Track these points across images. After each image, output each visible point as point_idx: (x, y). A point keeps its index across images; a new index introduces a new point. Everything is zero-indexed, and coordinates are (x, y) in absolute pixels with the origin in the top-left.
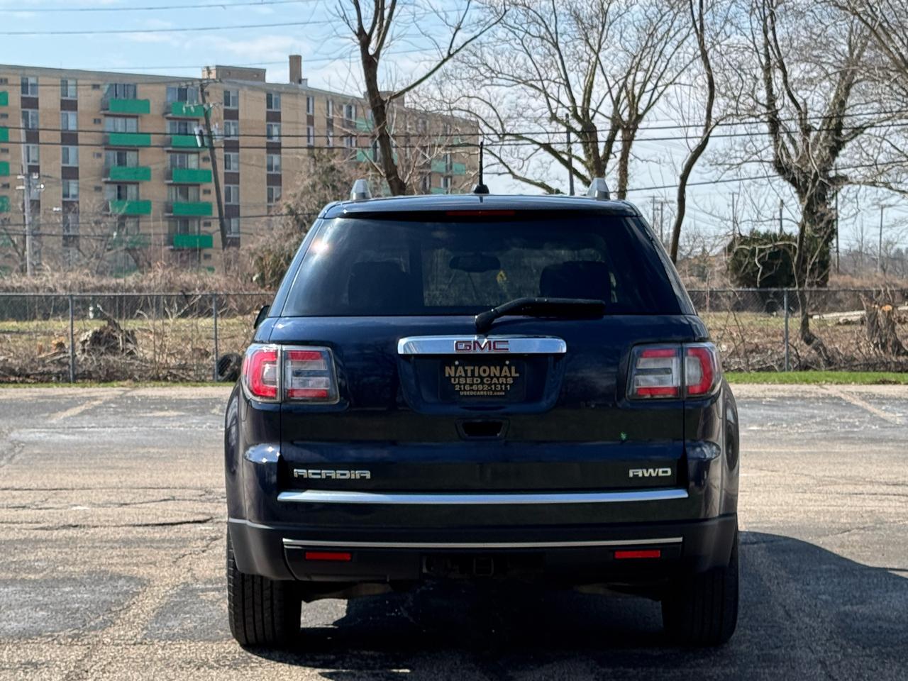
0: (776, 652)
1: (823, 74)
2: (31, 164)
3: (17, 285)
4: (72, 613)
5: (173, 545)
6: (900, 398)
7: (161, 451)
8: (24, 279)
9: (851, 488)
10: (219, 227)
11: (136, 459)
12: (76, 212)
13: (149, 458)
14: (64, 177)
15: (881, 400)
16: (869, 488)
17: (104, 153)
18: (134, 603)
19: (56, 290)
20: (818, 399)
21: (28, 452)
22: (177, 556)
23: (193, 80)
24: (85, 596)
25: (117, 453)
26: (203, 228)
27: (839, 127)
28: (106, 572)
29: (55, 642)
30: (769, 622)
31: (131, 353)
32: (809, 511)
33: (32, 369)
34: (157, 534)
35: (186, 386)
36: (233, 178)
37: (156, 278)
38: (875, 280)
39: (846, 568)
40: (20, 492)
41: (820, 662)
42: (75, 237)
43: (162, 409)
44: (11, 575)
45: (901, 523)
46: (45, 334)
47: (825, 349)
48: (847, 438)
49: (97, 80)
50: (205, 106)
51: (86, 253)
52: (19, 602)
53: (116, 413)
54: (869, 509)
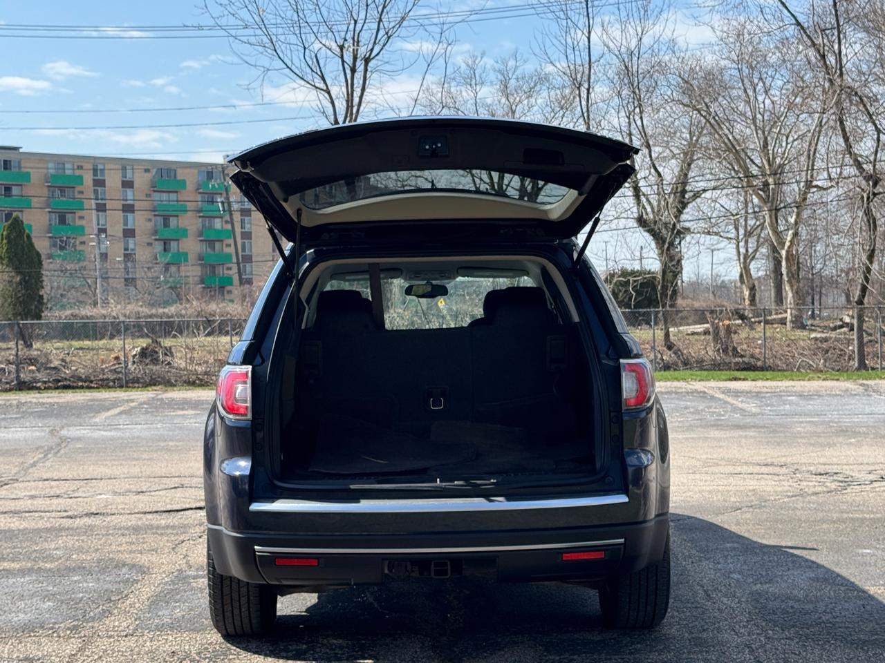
0: (705, 635)
1: (671, 154)
2: (100, 227)
3: (89, 314)
4: (76, 603)
5: (175, 532)
6: (750, 392)
7: (177, 444)
8: (95, 310)
9: (731, 469)
10: (236, 271)
11: (156, 451)
12: (134, 261)
13: (168, 450)
14: (125, 236)
15: (737, 394)
16: (745, 469)
17: (153, 218)
18: (132, 592)
19: (118, 318)
20: (688, 393)
21: (72, 446)
22: (177, 542)
23: (216, 165)
24: (91, 585)
25: (143, 446)
26: (225, 272)
27: (684, 192)
28: (112, 560)
29: (55, 635)
30: (693, 603)
31: (169, 363)
32: (703, 491)
33: (94, 376)
34: (164, 520)
35: (204, 390)
36: (247, 236)
37: (191, 308)
38: (709, 302)
39: (747, 547)
40: (57, 482)
41: (747, 646)
42: (133, 279)
43: (183, 409)
44: (30, 565)
45: (781, 501)
46: (107, 350)
47: (682, 354)
48: (718, 426)
49: (148, 166)
50: (226, 183)
51: (141, 290)
52: (31, 592)
53: (147, 412)
54: (751, 488)
